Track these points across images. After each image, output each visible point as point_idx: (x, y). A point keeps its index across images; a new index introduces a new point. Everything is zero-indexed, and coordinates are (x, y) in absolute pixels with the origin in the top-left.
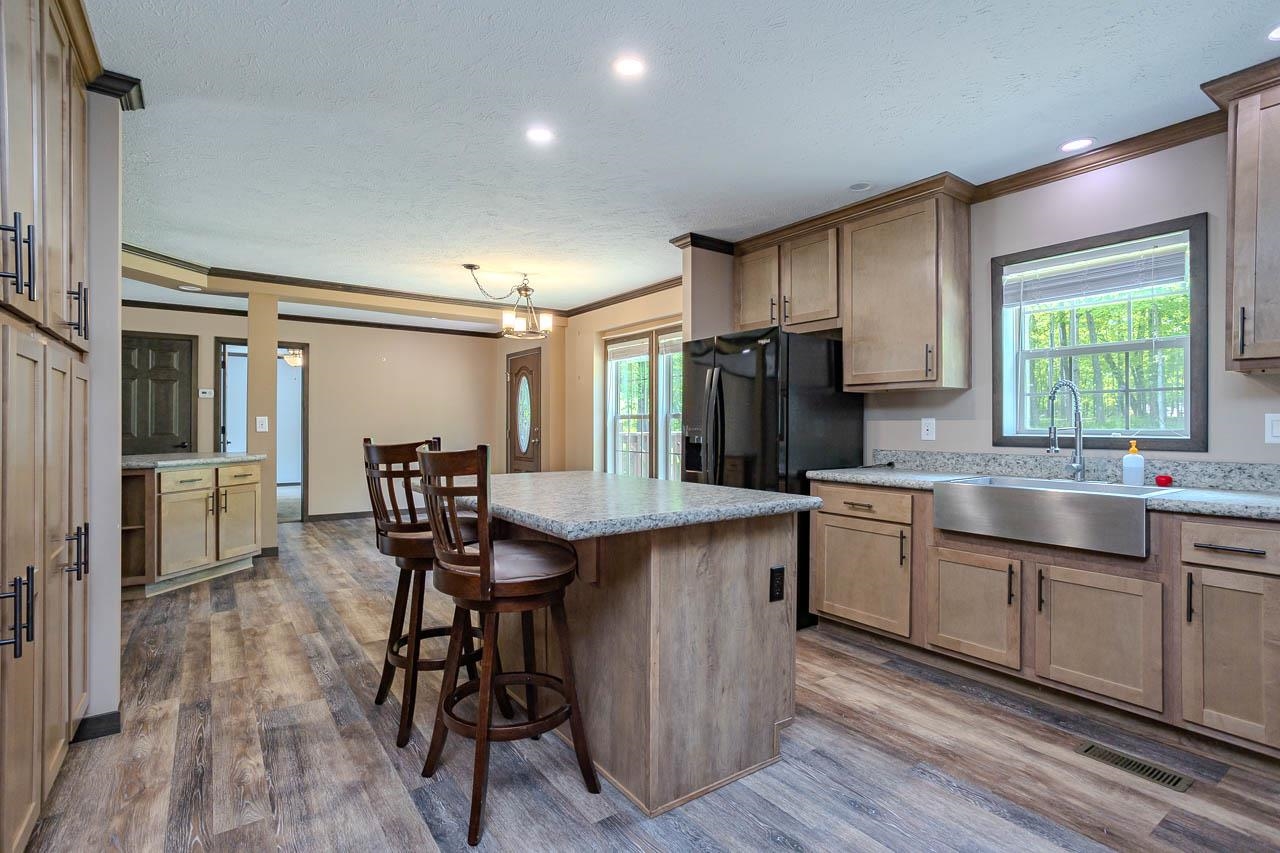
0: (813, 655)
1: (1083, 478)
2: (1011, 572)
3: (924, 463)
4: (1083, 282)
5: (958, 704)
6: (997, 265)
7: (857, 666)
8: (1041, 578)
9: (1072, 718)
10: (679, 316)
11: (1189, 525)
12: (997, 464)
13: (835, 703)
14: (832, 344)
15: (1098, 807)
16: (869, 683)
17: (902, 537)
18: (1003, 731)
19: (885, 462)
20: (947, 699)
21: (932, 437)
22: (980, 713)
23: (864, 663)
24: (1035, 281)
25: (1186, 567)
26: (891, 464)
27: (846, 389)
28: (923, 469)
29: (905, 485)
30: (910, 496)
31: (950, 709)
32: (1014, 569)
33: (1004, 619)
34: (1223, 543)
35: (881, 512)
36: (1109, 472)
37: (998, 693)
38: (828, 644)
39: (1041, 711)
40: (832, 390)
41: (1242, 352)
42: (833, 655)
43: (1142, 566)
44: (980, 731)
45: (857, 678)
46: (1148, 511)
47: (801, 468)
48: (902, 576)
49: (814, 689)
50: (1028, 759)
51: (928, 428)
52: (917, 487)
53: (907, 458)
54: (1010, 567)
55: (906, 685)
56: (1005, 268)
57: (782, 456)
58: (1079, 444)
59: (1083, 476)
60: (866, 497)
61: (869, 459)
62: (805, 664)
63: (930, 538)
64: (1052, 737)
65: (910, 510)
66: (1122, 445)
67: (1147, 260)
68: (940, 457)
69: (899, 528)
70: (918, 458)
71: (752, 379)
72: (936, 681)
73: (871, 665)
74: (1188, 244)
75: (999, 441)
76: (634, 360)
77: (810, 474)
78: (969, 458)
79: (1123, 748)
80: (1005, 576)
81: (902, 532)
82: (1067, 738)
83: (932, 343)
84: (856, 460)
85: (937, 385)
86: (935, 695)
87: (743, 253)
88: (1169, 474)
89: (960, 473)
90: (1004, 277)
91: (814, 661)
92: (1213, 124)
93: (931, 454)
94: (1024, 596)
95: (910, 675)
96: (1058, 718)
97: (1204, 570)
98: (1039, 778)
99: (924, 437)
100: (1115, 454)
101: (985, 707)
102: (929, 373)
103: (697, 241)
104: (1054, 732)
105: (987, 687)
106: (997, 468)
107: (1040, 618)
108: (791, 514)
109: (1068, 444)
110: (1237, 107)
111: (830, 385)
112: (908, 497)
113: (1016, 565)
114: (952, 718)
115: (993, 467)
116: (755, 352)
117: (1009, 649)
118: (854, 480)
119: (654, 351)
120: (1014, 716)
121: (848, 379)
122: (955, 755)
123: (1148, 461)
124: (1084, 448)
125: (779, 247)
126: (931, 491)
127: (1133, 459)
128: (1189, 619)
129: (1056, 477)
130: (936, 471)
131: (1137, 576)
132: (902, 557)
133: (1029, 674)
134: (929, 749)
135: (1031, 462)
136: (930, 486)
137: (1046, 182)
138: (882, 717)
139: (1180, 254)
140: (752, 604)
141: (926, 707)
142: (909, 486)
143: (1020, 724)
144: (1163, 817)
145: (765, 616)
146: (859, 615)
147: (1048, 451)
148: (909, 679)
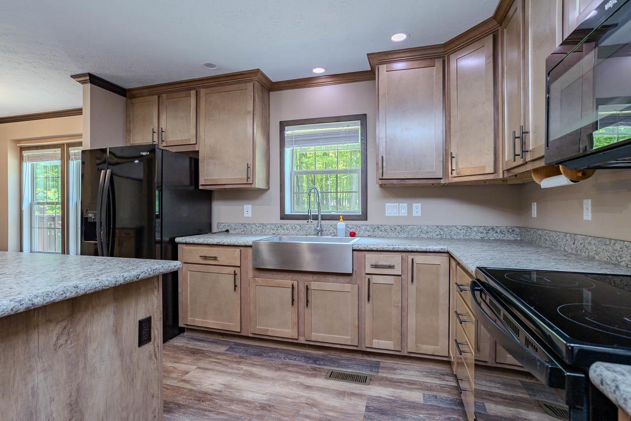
0: (181, 356)
1: (322, 235)
2: (293, 288)
3: (245, 230)
4: (320, 139)
5: (269, 367)
6: (283, 125)
7: (210, 357)
8: (307, 289)
9: (321, 358)
10: (80, 136)
11: (369, 255)
12: (282, 229)
13: (196, 391)
14: (193, 160)
15: (340, 412)
16: (217, 368)
17: (235, 274)
18: (292, 377)
19: (224, 229)
20: (262, 366)
21: (250, 215)
22: (279, 369)
23: (214, 353)
24: (299, 136)
25: (367, 276)
26: (227, 231)
27: (201, 188)
28: (245, 234)
29: (236, 244)
30: (239, 250)
31: (265, 372)
32: (295, 286)
33: (289, 314)
34: (380, 263)
35: (222, 260)
36: (331, 231)
37: (287, 353)
38: (192, 345)
39: (307, 358)
40: (192, 188)
41: (382, 176)
42: (194, 352)
43: (350, 278)
44: (281, 382)
45: (210, 367)
46: (353, 250)
47: (172, 236)
48: (236, 296)
49: (180, 384)
50: (306, 393)
51: (247, 210)
52: (243, 245)
53: (237, 227)
54: (293, 285)
55: (239, 363)
56: (286, 127)
57: (158, 229)
58: (320, 218)
59: (321, 234)
60: (213, 252)
61: (215, 229)
62: (176, 365)
63: (251, 273)
64: (315, 373)
65: (239, 259)
66: (336, 218)
67: (346, 132)
68: (254, 226)
69: (233, 269)
70: (243, 226)
71: (140, 180)
72: (256, 355)
73: (218, 354)
74: (360, 127)
75: (284, 217)
76: (49, 163)
77: (178, 240)
78: (269, 226)
79: (344, 368)
80: (290, 290)
81: (235, 272)
82: (321, 371)
83: (250, 163)
84: (207, 229)
85: (253, 186)
86: (255, 365)
87: (133, 97)
88: (354, 231)
89: (264, 235)
90: (286, 132)
91: (182, 361)
92: (370, 75)
93: (249, 224)
94: (299, 299)
95: (241, 355)
96: (316, 360)
97: (373, 276)
98: (313, 405)
99: (245, 215)
100: (333, 222)
101: (282, 364)
102: (249, 180)
103: (94, 80)
104: (314, 369)
105: (282, 351)
106: (282, 231)
107: (307, 311)
108: (158, 277)
109: (315, 218)
110: (379, 68)
111: (191, 185)
112: (238, 250)
113: (295, 283)
114: (266, 378)
115: (280, 231)
116: (142, 163)
117: (292, 328)
118: (206, 242)
119: (65, 159)
120: (297, 366)
121: (202, 181)
122: (270, 406)
123: (346, 225)
124: (322, 220)
125: (159, 97)
126: (251, 246)
127: (341, 224)
128: (369, 300)
129: (309, 235)
130: (252, 234)
131: (348, 283)
132: (235, 286)
133: (302, 340)
134: (255, 408)
135: (298, 227)
136: (250, 243)
137: (304, 87)
138: (226, 393)
139: (356, 131)
140: (121, 354)
141: (251, 375)
142: (239, 244)
143: (300, 371)
144: (365, 404)
145: (135, 360)
146: (211, 323)
147: (308, 222)
148: (241, 357)
